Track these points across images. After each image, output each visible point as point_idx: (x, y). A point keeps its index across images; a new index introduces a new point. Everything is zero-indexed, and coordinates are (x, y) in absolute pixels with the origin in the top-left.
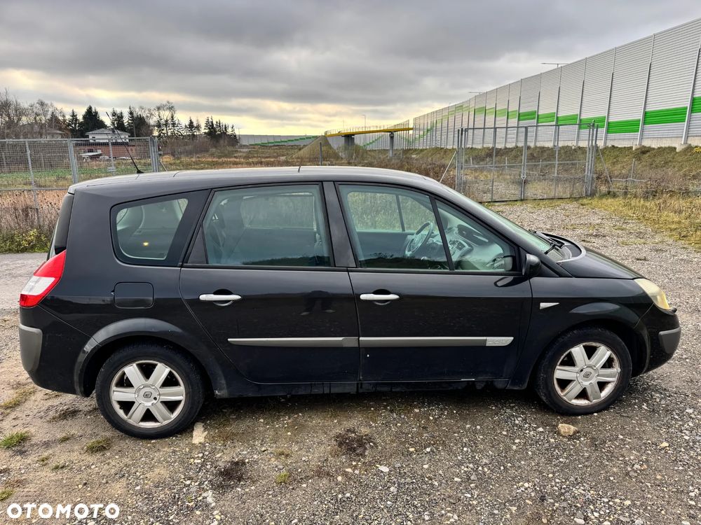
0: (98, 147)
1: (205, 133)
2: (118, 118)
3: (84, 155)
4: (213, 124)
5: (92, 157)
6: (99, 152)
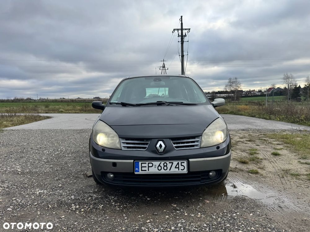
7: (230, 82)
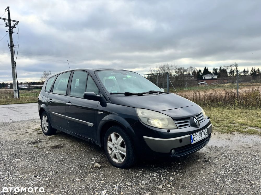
0: (205, 80)
1: (251, 74)
2: (215, 70)
3: (199, 83)
4: (255, 70)
5: (201, 84)
6: (205, 82)
7: (45, 74)
